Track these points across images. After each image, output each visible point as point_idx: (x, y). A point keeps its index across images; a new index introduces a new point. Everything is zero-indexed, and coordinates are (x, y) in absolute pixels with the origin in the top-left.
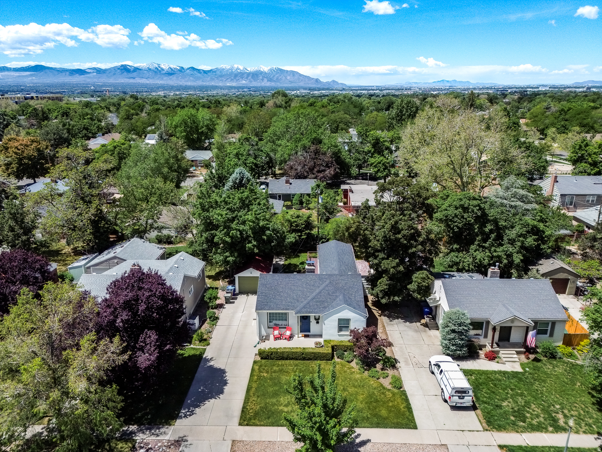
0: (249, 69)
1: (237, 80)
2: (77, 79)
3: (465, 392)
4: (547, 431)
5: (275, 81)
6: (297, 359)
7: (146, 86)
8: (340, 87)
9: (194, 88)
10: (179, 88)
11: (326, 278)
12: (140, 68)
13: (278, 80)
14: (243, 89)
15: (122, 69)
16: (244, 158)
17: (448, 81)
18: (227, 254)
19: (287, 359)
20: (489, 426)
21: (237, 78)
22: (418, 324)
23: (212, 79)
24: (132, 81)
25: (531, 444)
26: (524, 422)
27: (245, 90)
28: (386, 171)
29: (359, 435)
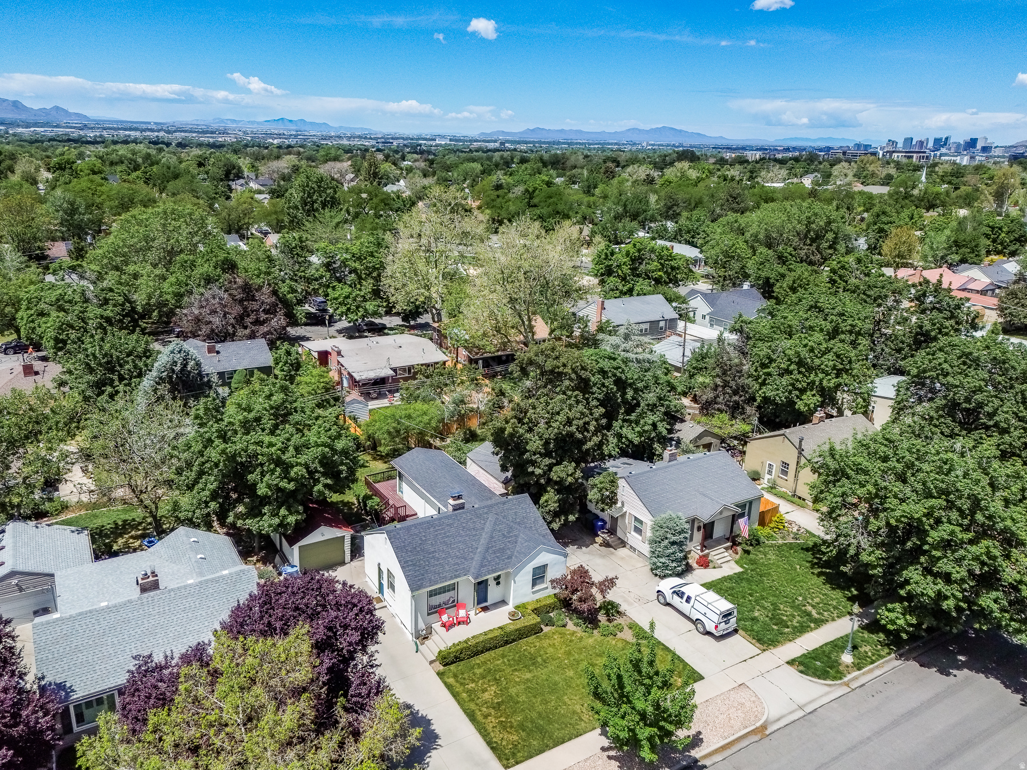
3: (730, 614)
4: (812, 630)
8: (75, 122)
11: (486, 513)
16: (77, 308)
17: (291, 121)
18: (283, 511)
19: (482, 652)
20: (762, 644)
22: (596, 545)
25: (810, 649)
26: (788, 627)
28: (360, 309)
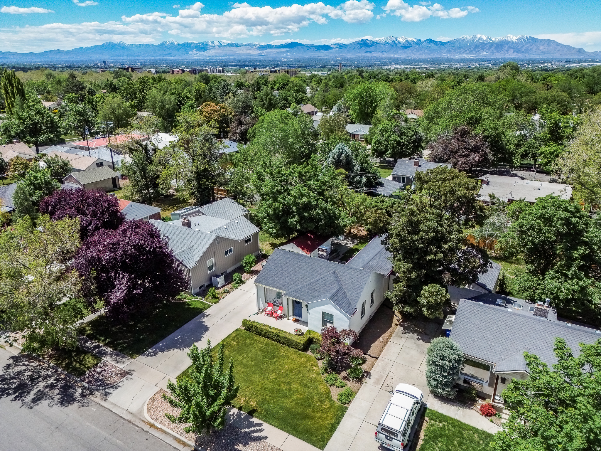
0: (493, 39)
1: (477, 52)
2: (322, 54)
5: (523, 52)
6: (272, 340)
7: (379, 59)
9: (427, 61)
10: (411, 62)
11: (333, 268)
12: (378, 42)
13: (527, 51)
14: (481, 61)
15: (361, 44)
19: (263, 336)
21: (477, 50)
23: (449, 51)
24: (368, 55)
27: (483, 62)
29: (262, 430)
